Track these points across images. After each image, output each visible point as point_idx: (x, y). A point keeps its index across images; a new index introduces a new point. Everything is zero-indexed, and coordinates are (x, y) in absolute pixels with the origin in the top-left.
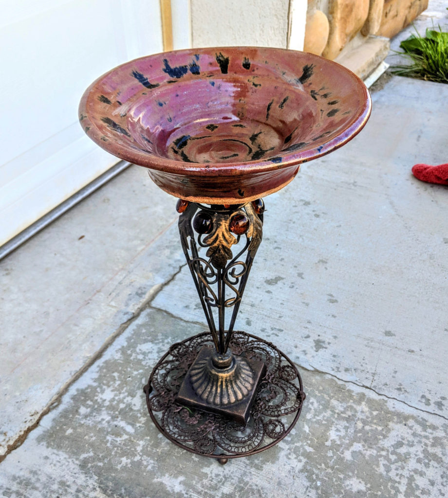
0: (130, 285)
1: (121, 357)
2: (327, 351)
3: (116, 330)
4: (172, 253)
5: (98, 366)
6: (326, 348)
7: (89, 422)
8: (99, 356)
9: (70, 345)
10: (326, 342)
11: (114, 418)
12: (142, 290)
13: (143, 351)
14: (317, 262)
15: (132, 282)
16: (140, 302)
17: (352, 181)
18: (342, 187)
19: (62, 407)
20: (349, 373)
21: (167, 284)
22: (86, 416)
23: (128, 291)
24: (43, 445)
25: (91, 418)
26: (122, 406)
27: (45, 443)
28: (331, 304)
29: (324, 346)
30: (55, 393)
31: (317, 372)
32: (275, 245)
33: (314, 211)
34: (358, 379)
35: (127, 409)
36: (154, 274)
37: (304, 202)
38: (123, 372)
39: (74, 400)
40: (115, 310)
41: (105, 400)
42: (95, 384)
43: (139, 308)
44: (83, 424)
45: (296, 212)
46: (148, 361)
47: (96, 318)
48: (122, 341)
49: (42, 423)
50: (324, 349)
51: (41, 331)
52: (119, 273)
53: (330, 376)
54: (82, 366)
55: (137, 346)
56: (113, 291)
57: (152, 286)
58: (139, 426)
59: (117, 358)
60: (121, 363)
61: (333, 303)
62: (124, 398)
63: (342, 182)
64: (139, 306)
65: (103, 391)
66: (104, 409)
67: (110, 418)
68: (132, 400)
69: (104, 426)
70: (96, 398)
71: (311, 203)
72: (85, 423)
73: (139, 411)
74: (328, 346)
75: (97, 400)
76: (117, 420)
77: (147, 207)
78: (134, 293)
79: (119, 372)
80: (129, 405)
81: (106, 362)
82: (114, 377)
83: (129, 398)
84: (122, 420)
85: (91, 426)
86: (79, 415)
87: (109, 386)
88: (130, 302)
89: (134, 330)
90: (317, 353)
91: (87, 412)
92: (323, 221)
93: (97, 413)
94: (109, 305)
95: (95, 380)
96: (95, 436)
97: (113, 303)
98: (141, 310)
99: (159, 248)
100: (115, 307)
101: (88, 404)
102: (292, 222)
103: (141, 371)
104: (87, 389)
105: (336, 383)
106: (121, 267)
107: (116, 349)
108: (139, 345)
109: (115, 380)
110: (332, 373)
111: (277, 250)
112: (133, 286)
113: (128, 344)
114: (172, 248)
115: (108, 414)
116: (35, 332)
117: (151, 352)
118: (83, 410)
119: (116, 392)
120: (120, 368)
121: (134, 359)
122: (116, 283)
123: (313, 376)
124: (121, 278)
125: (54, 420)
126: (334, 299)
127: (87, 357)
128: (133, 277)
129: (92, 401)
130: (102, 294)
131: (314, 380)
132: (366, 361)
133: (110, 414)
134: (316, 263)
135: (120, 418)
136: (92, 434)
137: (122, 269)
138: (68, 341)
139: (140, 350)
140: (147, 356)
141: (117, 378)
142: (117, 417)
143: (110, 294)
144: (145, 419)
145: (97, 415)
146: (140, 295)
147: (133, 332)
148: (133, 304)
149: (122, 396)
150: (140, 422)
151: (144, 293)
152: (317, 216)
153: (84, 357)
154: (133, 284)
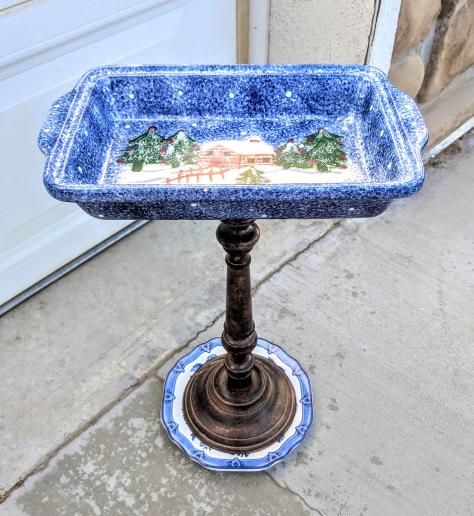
0: (145, 344)
1: (112, 428)
2: (306, 468)
3: (118, 395)
4: (196, 313)
5: (90, 433)
6: (306, 464)
7: (65, 493)
8: (93, 422)
9: (73, 403)
10: (309, 458)
11: (87, 495)
12: (154, 353)
13: (134, 426)
14: (334, 354)
15: (148, 342)
16: (149, 367)
17: (408, 255)
18: (395, 260)
19: (47, 471)
20: (318, 499)
21: (179, 350)
22: (64, 486)
23: (142, 351)
24: (20, 507)
25: (68, 489)
26: (98, 483)
27: (22, 506)
28: (331, 411)
29: (305, 461)
30: (45, 454)
31: (288, 490)
32: (299, 324)
33: (354, 287)
34: (324, 508)
35: (101, 488)
36: (172, 336)
37: (347, 274)
38: (109, 446)
39: (59, 466)
40: (123, 371)
41: (84, 473)
42: (82, 453)
43: (145, 374)
44: (59, 495)
45: (335, 286)
46: (135, 439)
47: (104, 377)
48: (118, 410)
49: (26, 483)
50: (304, 465)
51: (53, 381)
52: (140, 329)
53: (300, 498)
54: (76, 429)
55: (130, 419)
56: (128, 349)
57: (165, 351)
58: (106, 510)
59: (109, 428)
60: (110, 434)
61: (333, 410)
62: (102, 475)
63: (398, 254)
64: (146, 372)
65: (86, 463)
66: (81, 482)
67: (84, 493)
68: (108, 479)
69: (76, 501)
70: (78, 468)
71: (355, 276)
72: (61, 493)
73: (111, 492)
74: (309, 462)
75: (78, 471)
76: (89, 498)
77: (190, 252)
78: (146, 355)
79: (106, 445)
80: (104, 484)
81: (98, 431)
82: (100, 449)
83: (106, 477)
84: (93, 499)
85: (65, 498)
86: (59, 484)
87: (93, 458)
88: (139, 365)
89: (133, 400)
90: (296, 468)
91: (66, 482)
92: (359, 302)
93: (74, 486)
94: (119, 365)
95: (83, 448)
96: (66, 510)
97: (124, 363)
98: (146, 377)
99: (185, 305)
100: (125, 368)
101: (69, 474)
102: (326, 297)
103: (125, 449)
104: (73, 456)
105: (302, 508)
106: (143, 321)
107: (111, 418)
108: (132, 419)
109: (100, 452)
110: (302, 495)
111: (299, 331)
112: (147, 346)
113: (123, 414)
114: (198, 307)
115: (84, 489)
116: (47, 381)
117: (140, 429)
118: (64, 479)
119: (97, 467)
120: (108, 441)
121: (123, 433)
122: (133, 339)
123: (282, 494)
124: (141, 334)
125: (37, 483)
126: (336, 405)
127: (84, 420)
128: (151, 335)
129: (74, 471)
130: (117, 349)
131: (281, 500)
132: (341, 489)
133: (85, 489)
134: (333, 357)
135: (92, 496)
136: (64, 508)
137: (144, 324)
138: (72, 398)
139: (132, 424)
140: (136, 433)
141: (102, 452)
142: (90, 495)
143: (124, 352)
144: (114, 503)
145: (74, 487)
146: (151, 358)
147: (131, 402)
148: (142, 368)
149: (101, 472)
150: (108, 505)
151: (155, 358)
152: (355, 294)
153: (81, 419)
154: (148, 344)
